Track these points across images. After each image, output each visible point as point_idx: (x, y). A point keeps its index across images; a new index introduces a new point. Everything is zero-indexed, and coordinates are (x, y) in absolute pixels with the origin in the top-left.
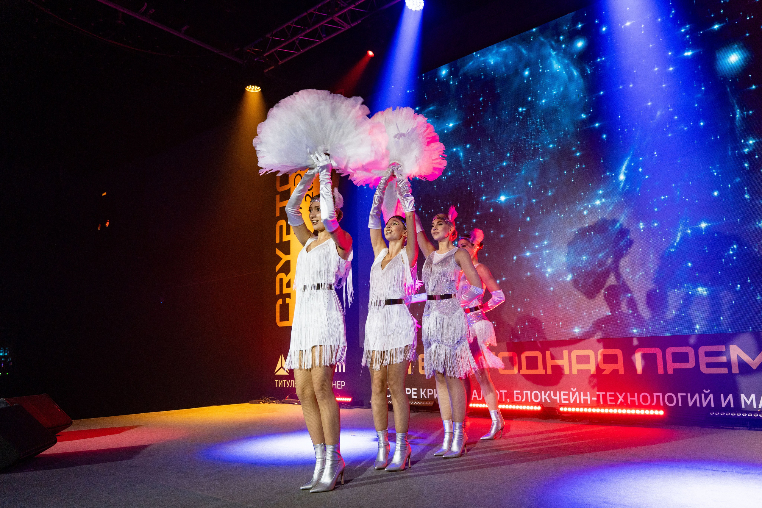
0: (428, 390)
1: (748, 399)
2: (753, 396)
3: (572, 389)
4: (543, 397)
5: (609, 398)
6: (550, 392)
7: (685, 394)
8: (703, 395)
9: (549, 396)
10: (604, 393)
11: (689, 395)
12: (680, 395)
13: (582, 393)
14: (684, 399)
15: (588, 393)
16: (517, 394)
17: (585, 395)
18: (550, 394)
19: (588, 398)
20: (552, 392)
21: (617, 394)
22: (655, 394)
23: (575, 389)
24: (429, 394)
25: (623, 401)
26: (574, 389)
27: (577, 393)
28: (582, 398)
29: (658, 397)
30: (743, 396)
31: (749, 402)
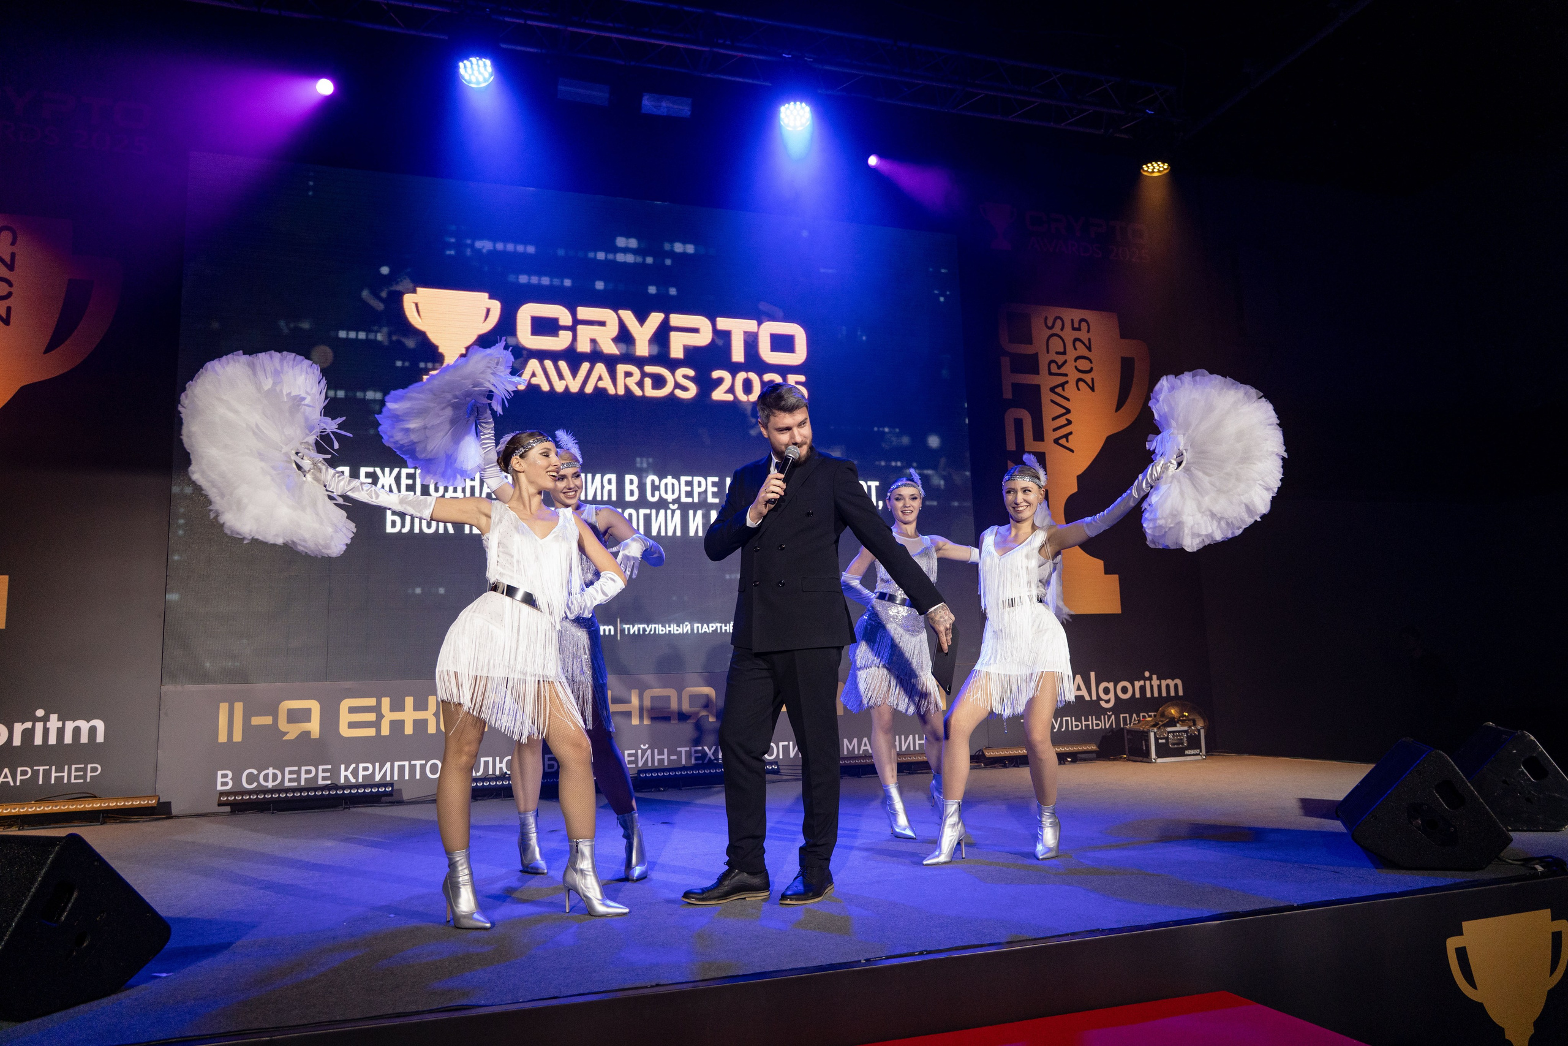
0: (362, 765)
1: (851, 744)
2: (855, 741)
3: (642, 746)
7: (786, 743)
10: (687, 749)
12: (781, 744)
13: (656, 751)
14: (786, 749)
15: (666, 750)
17: (661, 753)
19: (665, 757)
21: (706, 748)
23: (647, 746)
24: (361, 773)
25: (713, 758)
26: (644, 746)
27: (649, 752)
28: (657, 757)
31: (851, 748)
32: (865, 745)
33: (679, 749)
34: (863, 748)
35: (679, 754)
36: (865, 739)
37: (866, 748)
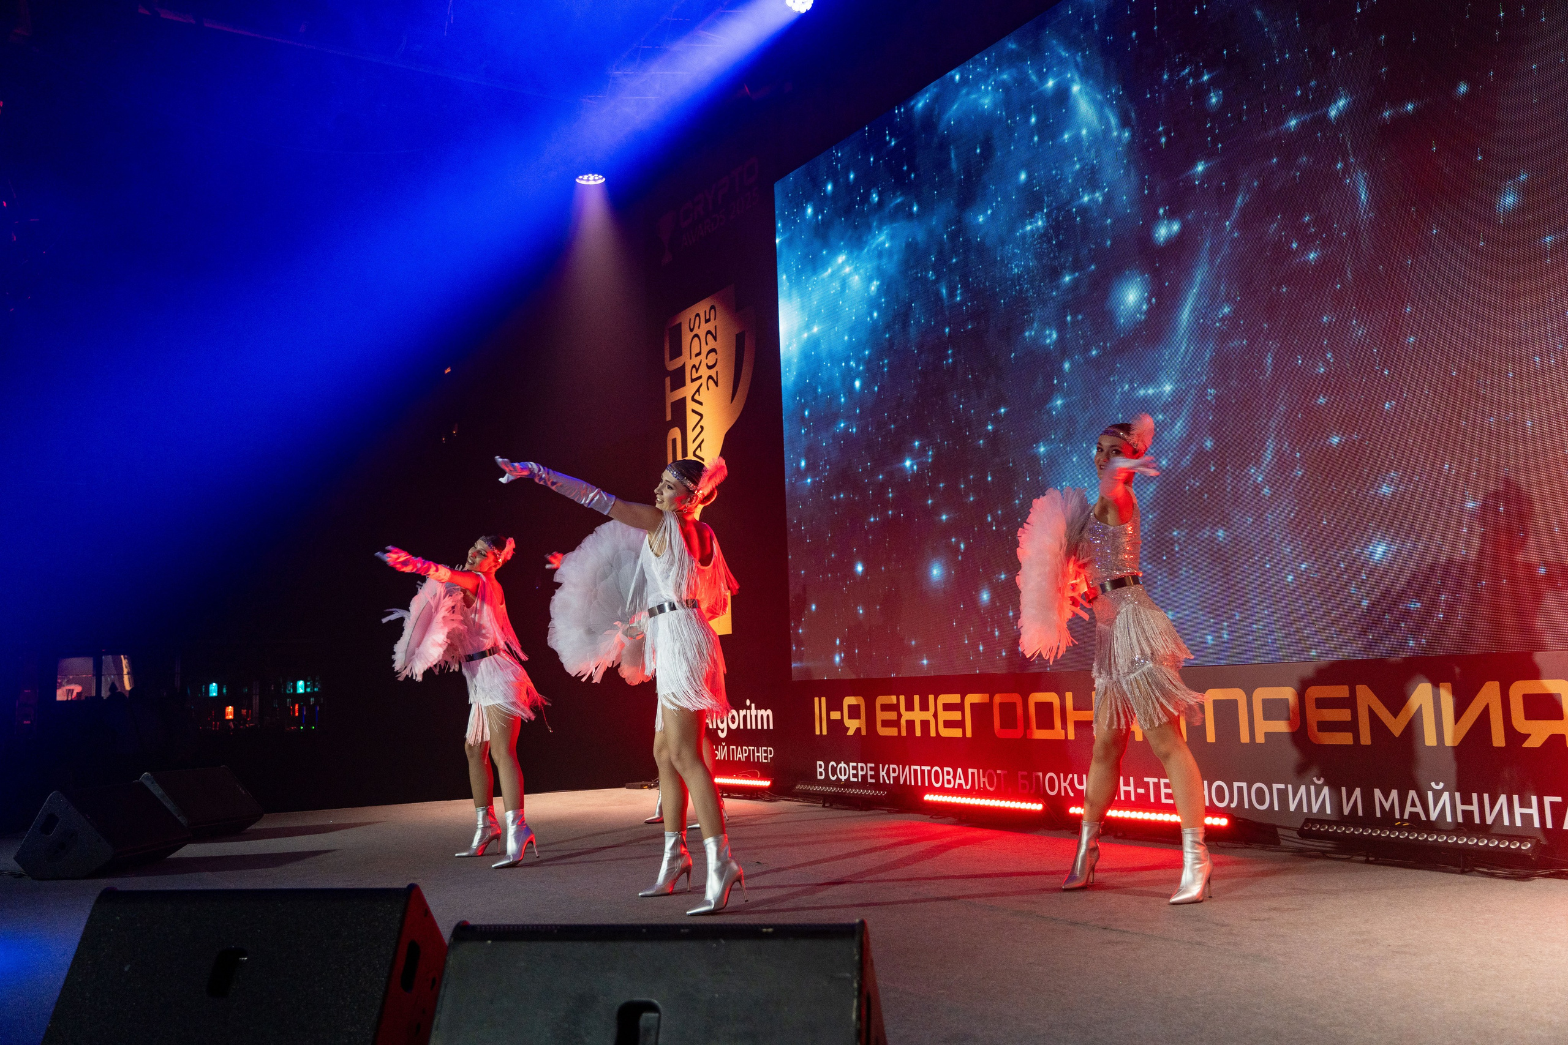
0: (892, 766)
1: (1387, 800)
2: (1394, 794)
4: (1063, 784)
5: (1163, 791)
6: (1073, 776)
7: (1282, 786)
8: (1312, 788)
9: (1072, 784)
10: (1156, 780)
11: (1290, 787)
12: (1275, 786)
14: (1283, 795)
15: (1132, 779)
16: (1023, 777)
17: (1126, 783)
18: (1072, 779)
19: (1131, 788)
20: (1075, 776)
22: (1236, 784)
24: (892, 775)
29: (1240, 789)
30: (1377, 793)
31: (1387, 806)
32: (1413, 805)
33: (1146, 779)
34: (1409, 809)
35: (1146, 786)
36: (1412, 794)
37: (1414, 810)
